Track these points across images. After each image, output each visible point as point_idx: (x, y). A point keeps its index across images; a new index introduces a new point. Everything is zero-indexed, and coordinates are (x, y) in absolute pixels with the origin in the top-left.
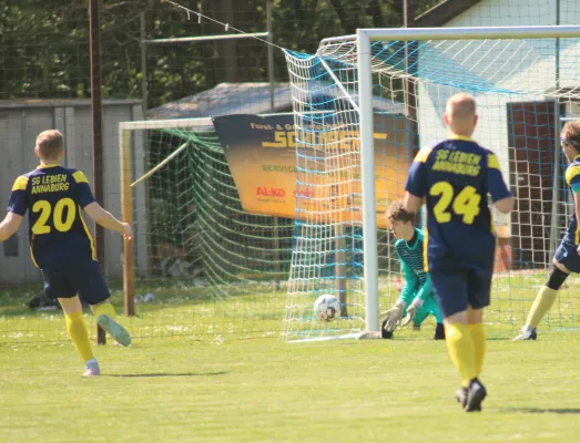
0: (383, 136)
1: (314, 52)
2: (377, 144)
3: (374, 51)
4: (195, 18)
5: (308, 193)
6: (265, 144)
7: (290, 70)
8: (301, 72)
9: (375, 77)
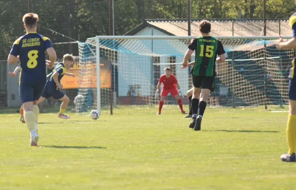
0: (103, 65)
1: (85, 42)
2: (101, 67)
3: (100, 42)
4: (55, 33)
5: (81, 81)
6: (71, 68)
7: (79, 47)
8: (82, 47)
9: (101, 49)
